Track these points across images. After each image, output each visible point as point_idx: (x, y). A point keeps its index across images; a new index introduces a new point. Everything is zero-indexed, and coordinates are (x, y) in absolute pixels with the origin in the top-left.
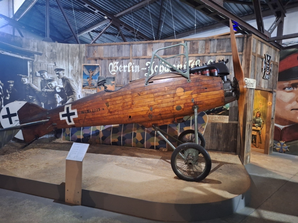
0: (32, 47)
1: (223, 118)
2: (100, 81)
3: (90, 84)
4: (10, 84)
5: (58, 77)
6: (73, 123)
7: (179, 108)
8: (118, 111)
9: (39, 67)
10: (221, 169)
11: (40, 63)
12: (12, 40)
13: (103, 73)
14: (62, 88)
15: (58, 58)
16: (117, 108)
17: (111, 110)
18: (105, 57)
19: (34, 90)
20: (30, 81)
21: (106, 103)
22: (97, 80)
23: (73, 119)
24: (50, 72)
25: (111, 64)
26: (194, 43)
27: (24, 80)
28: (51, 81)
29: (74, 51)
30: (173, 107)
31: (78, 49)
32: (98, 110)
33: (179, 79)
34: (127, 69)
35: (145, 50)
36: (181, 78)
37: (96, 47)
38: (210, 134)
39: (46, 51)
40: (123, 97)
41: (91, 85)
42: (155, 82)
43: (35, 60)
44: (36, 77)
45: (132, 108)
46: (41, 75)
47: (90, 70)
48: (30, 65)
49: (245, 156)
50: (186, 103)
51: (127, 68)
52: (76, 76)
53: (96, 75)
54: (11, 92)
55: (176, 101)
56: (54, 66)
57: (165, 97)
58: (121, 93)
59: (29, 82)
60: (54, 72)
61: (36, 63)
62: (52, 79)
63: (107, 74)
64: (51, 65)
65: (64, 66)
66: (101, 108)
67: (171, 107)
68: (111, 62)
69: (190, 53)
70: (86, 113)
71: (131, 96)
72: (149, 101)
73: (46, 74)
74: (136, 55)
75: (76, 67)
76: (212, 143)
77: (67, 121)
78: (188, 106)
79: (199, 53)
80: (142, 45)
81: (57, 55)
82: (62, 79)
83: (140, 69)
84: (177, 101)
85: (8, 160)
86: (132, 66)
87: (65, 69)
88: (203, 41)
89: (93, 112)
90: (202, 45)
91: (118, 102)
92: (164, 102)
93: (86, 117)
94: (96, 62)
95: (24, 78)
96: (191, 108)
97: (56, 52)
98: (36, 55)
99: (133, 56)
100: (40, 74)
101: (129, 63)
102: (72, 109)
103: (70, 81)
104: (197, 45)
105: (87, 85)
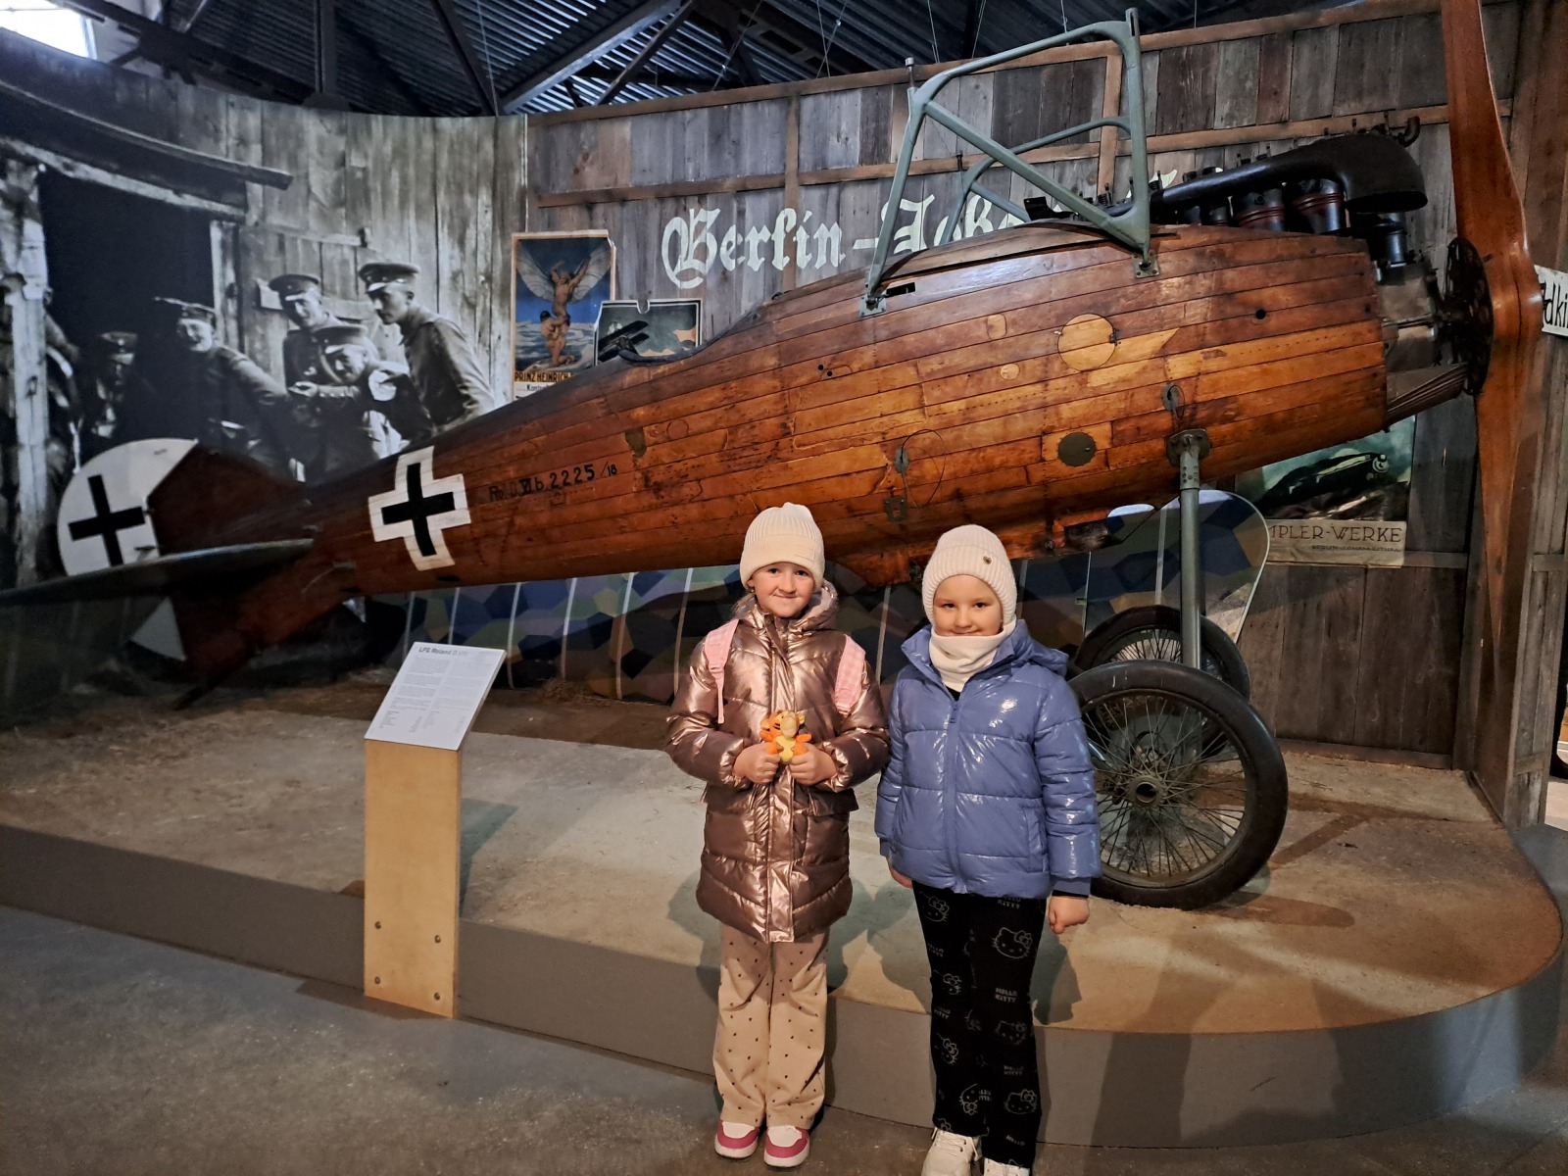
0: (232, 142)
1: (1369, 533)
2: (612, 330)
3: (556, 352)
4: (116, 349)
5: (380, 313)
6: (443, 557)
7: (1077, 449)
8: (698, 480)
9: (271, 255)
10: (1347, 845)
11: (281, 237)
12: (121, 95)
13: (628, 282)
14: (405, 376)
15: (376, 201)
16: (691, 463)
17: (658, 476)
18: (639, 188)
19: (250, 389)
20: (227, 340)
21: (627, 433)
22: (596, 325)
23: (446, 532)
24: (333, 285)
25: (676, 224)
26: (1184, 64)
27: (191, 333)
28: (340, 335)
29: (466, 162)
30: (1041, 444)
31: (488, 146)
32: (584, 475)
33: (1084, 261)
34: (768, 248)
35: (877, 129)
36: (1095, 250)
37: (589, 127)
38: (1280, 635)
39: (312, 163)
40: (729, 393)
41: (562, 359)
42: (926, 287)
43: (253, 217)
44: (258, 315)
45: (782, 454)
46: (283, 302)
47: (557, 265)
48: (223, 244)
49: (1510, 779)
50: (1128, 418)
51: (771, 243)
52: (479, 309)
53: (588, 296)
54: (120, 398)
55: (1057, 403)
56: (354, 249)
57: (990, 379)
58: (714, 366)
59: (220, 344)
60: (357, 287)
61: (256, 233)
62: (346, 324)
63: (652, 284)
64: (341, 246)
65: (414, 249)
66: (598, 466)
67: (1030, 446)
68: (676, 215)
69: (1160, 131)
70: (513, 496)
71: (776, 383)
72: (885, 411)
73: (311, 294)
74: (821, 163)
75: (475, 253)
76: (1295, 693)
77: (412, 545)
78: (1139, 435)
79: (1217, 124)
80: (858, 95)
81: (371, 183)
82: (399, 322)
83: (845, 245)
84: (1068, 401)
85: (85, 760)
86: (795, 229)
87: (414, 265)
88: (1244, 46)
89: (554, 486)
90: (1238, 73)
91: (697, 423)
92: (981, 411)
93: (519, 520)
94: (591, 218)
95: (191, 316)
96: (1158, 445)
97: (364, 170)
98: (256, 189)
99: (807, 167)
100: (282, 297)
101: (777, 215)
102: (438, 474)
103: (444, 335)
104: (1207, 71)
105: (542, 360)
